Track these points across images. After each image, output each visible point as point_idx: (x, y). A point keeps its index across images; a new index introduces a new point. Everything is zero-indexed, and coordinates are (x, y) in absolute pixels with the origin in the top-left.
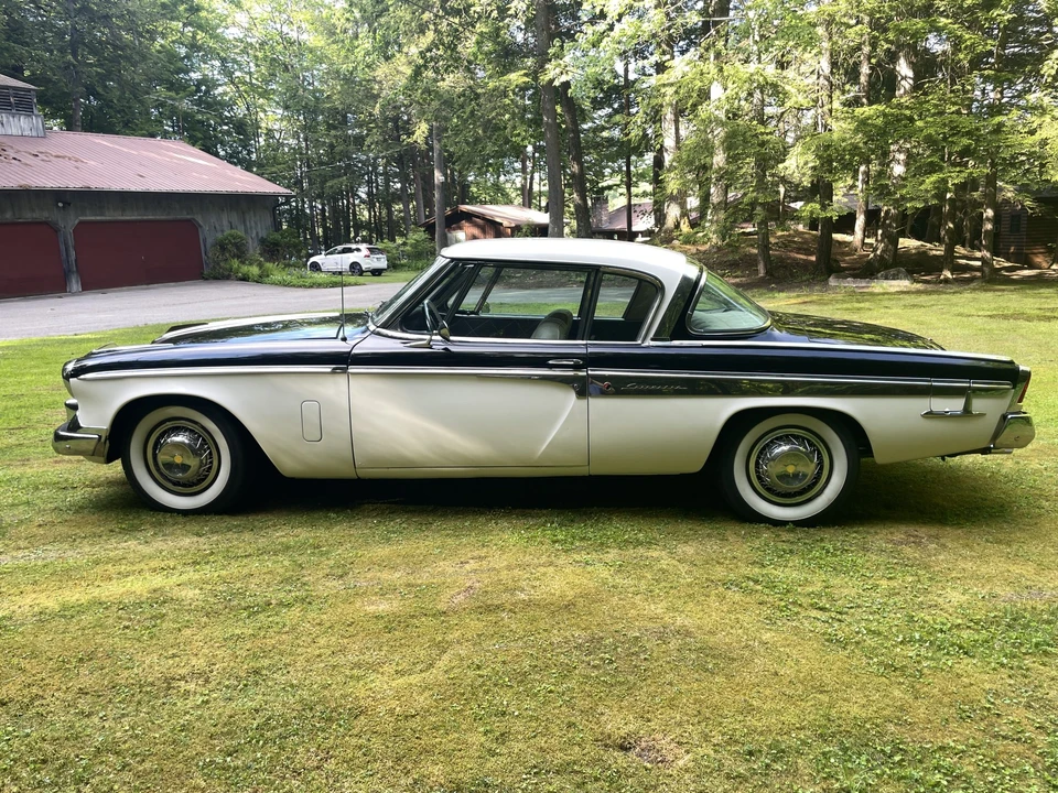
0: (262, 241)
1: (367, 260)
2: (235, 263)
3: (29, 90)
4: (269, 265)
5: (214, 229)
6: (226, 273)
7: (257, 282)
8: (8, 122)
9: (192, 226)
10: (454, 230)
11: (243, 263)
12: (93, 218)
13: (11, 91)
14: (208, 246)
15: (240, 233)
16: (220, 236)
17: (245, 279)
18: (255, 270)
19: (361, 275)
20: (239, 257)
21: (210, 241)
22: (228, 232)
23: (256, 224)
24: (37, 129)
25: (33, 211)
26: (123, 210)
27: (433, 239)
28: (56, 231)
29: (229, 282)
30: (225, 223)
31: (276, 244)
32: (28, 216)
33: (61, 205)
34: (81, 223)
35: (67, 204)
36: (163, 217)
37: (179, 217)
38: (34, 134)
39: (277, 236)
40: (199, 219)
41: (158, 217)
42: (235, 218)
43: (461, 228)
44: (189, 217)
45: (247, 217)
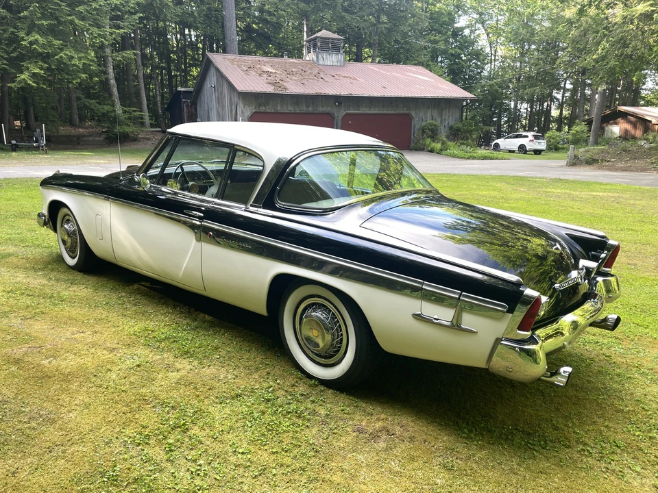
0: (451, 128)
1: (531, 143)
2: (428, 141)
3: (339, 40)
4: (450, 143)
5: (421, 120)
6: (422, 147)
7: (438, 153)
8: (327, 57)
9: (408, 118)
10: (611, 125)
11: (434, 141)
12: (353, 112)
13: (330, 41)
14: (416, 130)
15: (437, 122)
16: (424, 124)
17: (432, 151)
18: (438, 146)
19: (525, 153)
20: (432, 137)
21: (417, 127)
22: (430, 121)
23: (449, 116)
24: (341, 61)
25: (323, 107)
26: (370, 108)
27: (590, 131)
28: (333, 118)
29: (422, 152)
30: (429, 116)
31: (458, 130)
32: (321, 109)
33: (337, 104)
34: (346, 114)
35: (340, 103)
36: (392, 112)
37: (401, 112)
38: (339, 64)
39: (460, 125)
40: (413, 113)
41: (389, 112)
42: (435, 113)
43: (616, 124)
44: (407, 112)
45: (444, 112)
